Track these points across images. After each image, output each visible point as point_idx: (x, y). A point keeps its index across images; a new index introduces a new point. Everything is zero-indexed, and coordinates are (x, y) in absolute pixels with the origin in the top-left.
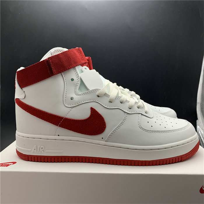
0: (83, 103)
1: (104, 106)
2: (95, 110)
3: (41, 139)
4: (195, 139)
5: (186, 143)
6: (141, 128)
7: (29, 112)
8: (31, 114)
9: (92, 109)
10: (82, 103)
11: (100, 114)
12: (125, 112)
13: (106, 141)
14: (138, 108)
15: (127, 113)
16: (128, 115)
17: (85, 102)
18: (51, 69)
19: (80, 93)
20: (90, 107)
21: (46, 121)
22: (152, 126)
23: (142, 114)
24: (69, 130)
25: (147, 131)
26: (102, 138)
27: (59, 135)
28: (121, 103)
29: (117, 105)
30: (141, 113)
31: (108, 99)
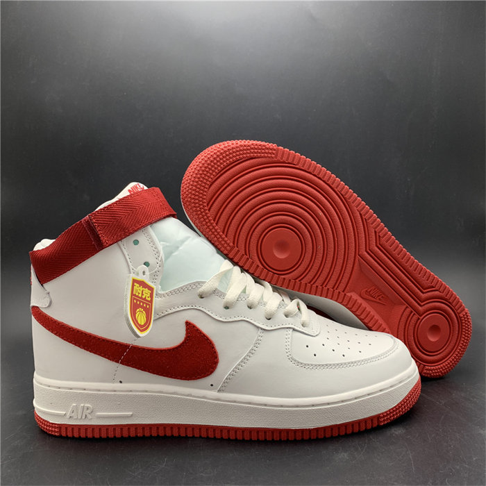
0: (169, 314)
1: (213, 316)
2: (194, 326)
3: (85, 389)
4: (409, 377)
5: (387, 389)
6: (292, 359)
7: (59, 336)
8: (62, 338)
9: (188, 324)
10: (167, 313)
11: (204, 335)
12: (258, 327)
13: (219, 391)
14: (287, 316)
15: (262, 329)
16: (266, 335)
17: (174, 310)
18: (98, 235)
19: (163, 292)
20: (185, 320)
21: (95, 353)
22: (315, 355)
23: (294, 330)
24: (142, 370)
25: (304, 365)
26: (212, 385)
27: (121, 382)
28: (250, 308)
29: (241, 312)
30: (293, 326)
31: (222, 302)
